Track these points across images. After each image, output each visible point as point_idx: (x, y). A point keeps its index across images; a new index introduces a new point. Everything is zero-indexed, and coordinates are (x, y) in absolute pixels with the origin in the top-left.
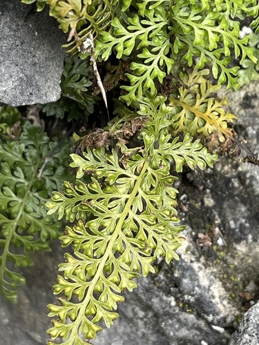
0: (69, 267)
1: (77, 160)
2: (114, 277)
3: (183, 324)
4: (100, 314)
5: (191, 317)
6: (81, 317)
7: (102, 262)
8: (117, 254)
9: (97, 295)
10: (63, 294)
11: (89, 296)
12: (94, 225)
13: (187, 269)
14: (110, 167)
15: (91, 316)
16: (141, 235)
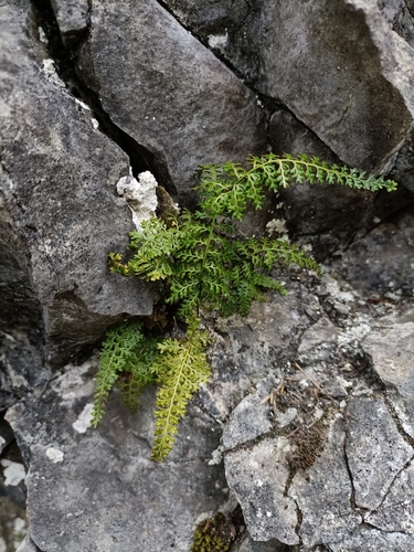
0: (161, 393)
1: (160, 346)
2: (182, 394)
3: (203, 419)
4: (178, 412)
5: (206, 416)
6: (170, 415)
7: (175, 388)
8: (182, 383)
9: (175, 403)
10: (161, 406)
11: (172, 405)
12: (170, 373)
13: (204, 394)
14: (175, 346)
15: (174, 414)
16: (192, 373)
